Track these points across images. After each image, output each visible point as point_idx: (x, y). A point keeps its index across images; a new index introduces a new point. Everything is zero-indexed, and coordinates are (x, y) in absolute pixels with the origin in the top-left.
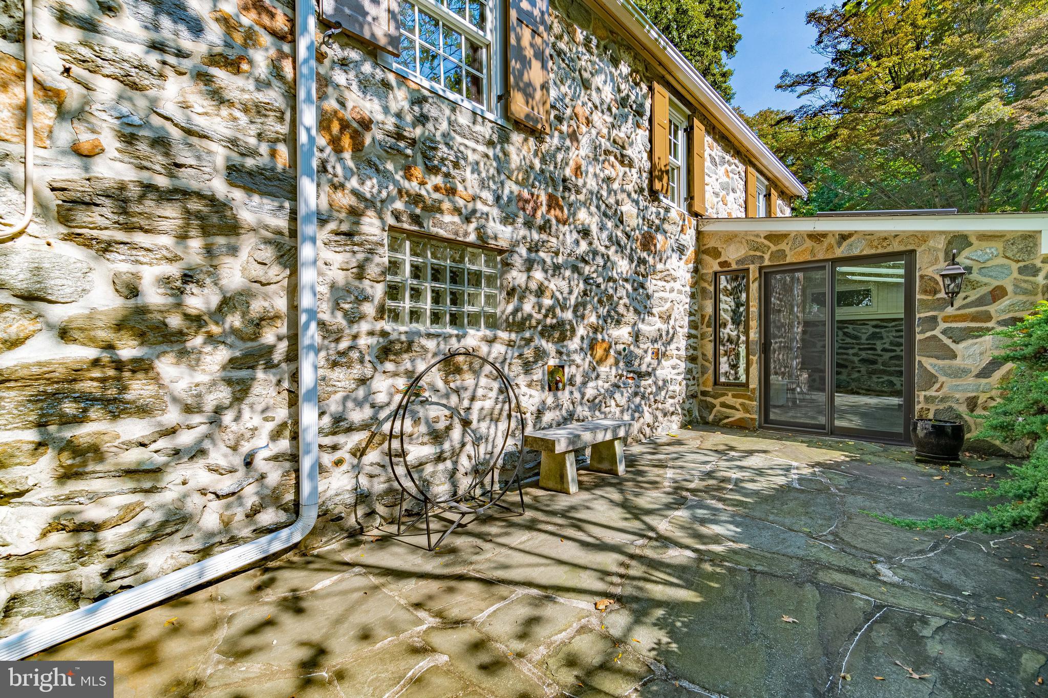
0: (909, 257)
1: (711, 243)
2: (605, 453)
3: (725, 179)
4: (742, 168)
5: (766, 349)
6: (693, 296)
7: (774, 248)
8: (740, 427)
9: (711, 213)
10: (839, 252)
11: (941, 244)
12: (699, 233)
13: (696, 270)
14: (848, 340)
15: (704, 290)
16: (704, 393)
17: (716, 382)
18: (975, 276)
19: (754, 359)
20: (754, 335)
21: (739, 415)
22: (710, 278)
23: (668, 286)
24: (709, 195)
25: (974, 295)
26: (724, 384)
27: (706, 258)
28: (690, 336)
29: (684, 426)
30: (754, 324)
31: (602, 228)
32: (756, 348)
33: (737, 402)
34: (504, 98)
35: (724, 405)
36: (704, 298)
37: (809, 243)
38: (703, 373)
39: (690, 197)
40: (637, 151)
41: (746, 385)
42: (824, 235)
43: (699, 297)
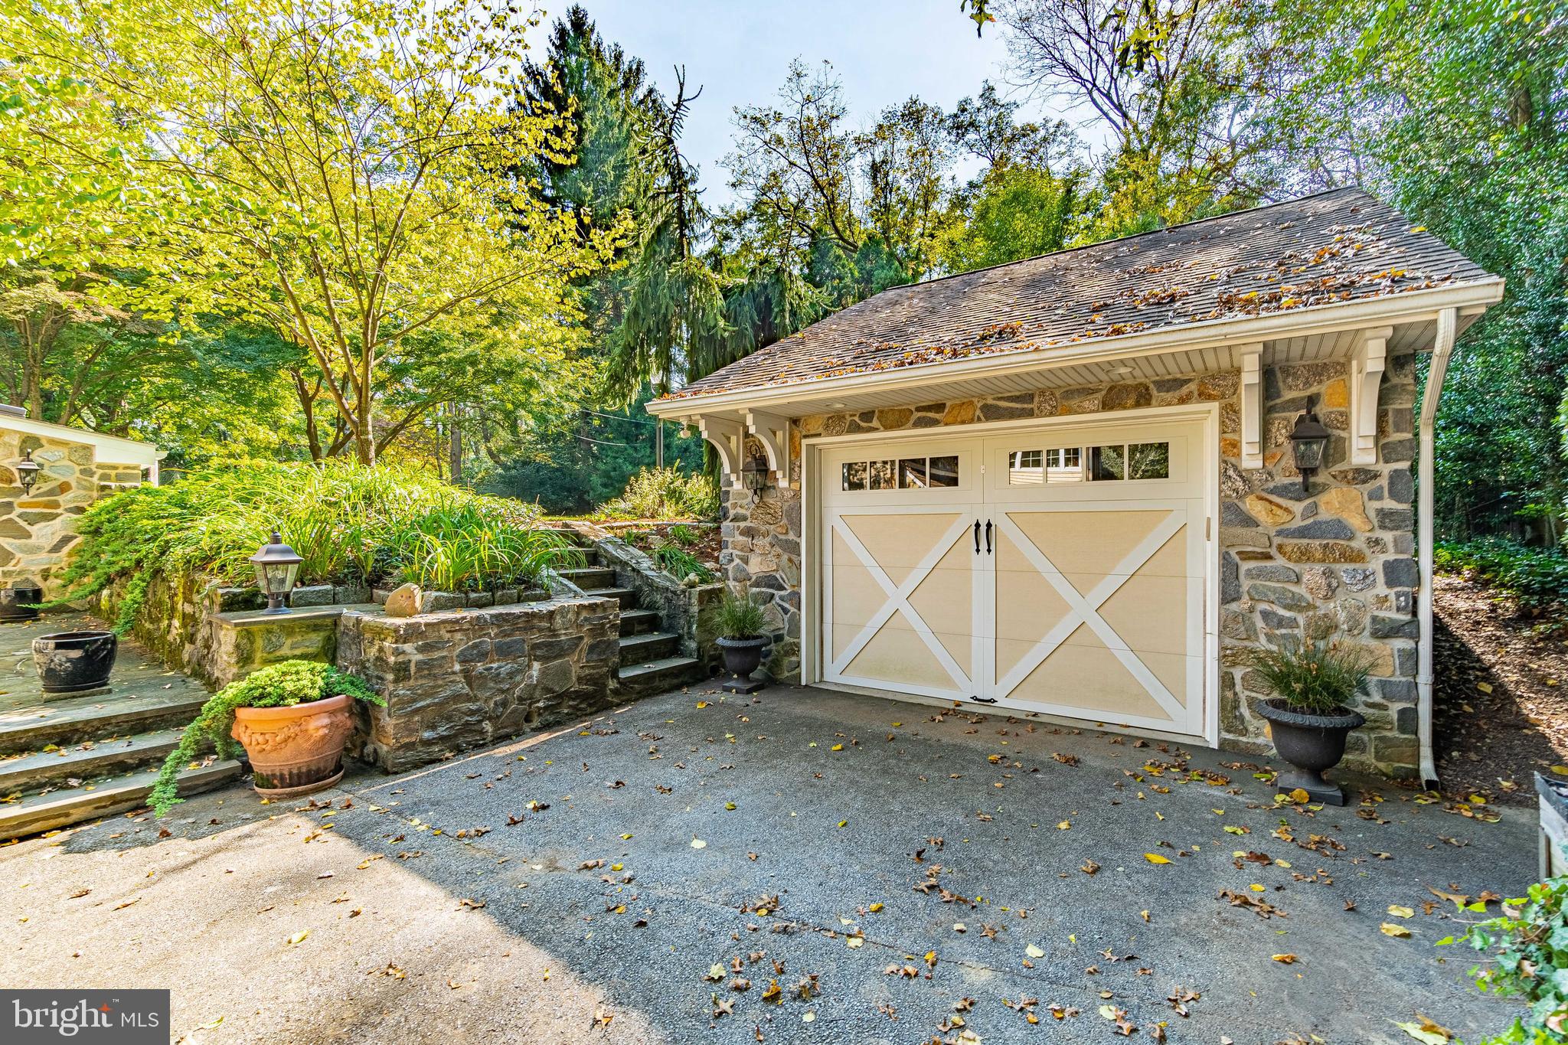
11: (16, 441)
18: (47, 472)
25: (46, 487)
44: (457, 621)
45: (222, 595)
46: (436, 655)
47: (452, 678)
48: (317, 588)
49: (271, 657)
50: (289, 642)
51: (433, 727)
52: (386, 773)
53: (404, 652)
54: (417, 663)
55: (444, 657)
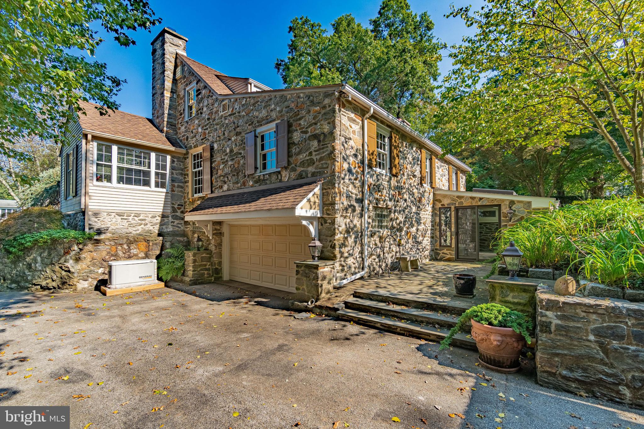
0: (499, 206)
1: (438, 198)
2: (414, 263)
3: (442, 173)
4: (447, 166)
5: (457, 234)
6: (432, 216)
7: (459, 201)
8: (449, 260)
9: (437, 186)
10: (480, 203)
11: (508, 203)
12: (434, 194)
13: (433, 207)
14: (488, 230)
15: (436, 214)
16: (436, 249)
17: (440, 246)
18: (516, 213)
19: (453, 237)
20: (453, 229)
21: (448, 256)
22: (438, 209)
23: (425, 213)
24: (437, 181)
25: (516, 218)
26: (443, 246)
27: (436, 202)
28: (432, 230)
29: (430, 260)
30: (453, 226)
31: (409, 198)
32: (454, 234)
33: (448, 252)
34: (391, 169)
35: (443, 253)
36: (436, 216)
37: (470, 200)
38: (436, 242)
39: (431, 182)
40: (417, 173)
41: (450, 246)
42: (475, 198)
43: (434, 216)
44: (591, 306)
45: (499, 268)
46: (572, 324)
47: (588, 343)
48: (543, 270)
49: (503, 299)
50: (511, 294)
51: (571, 370)
52: (537, 383)
53: (546, 316)
54: (557, 325)
55: (578, 328)
